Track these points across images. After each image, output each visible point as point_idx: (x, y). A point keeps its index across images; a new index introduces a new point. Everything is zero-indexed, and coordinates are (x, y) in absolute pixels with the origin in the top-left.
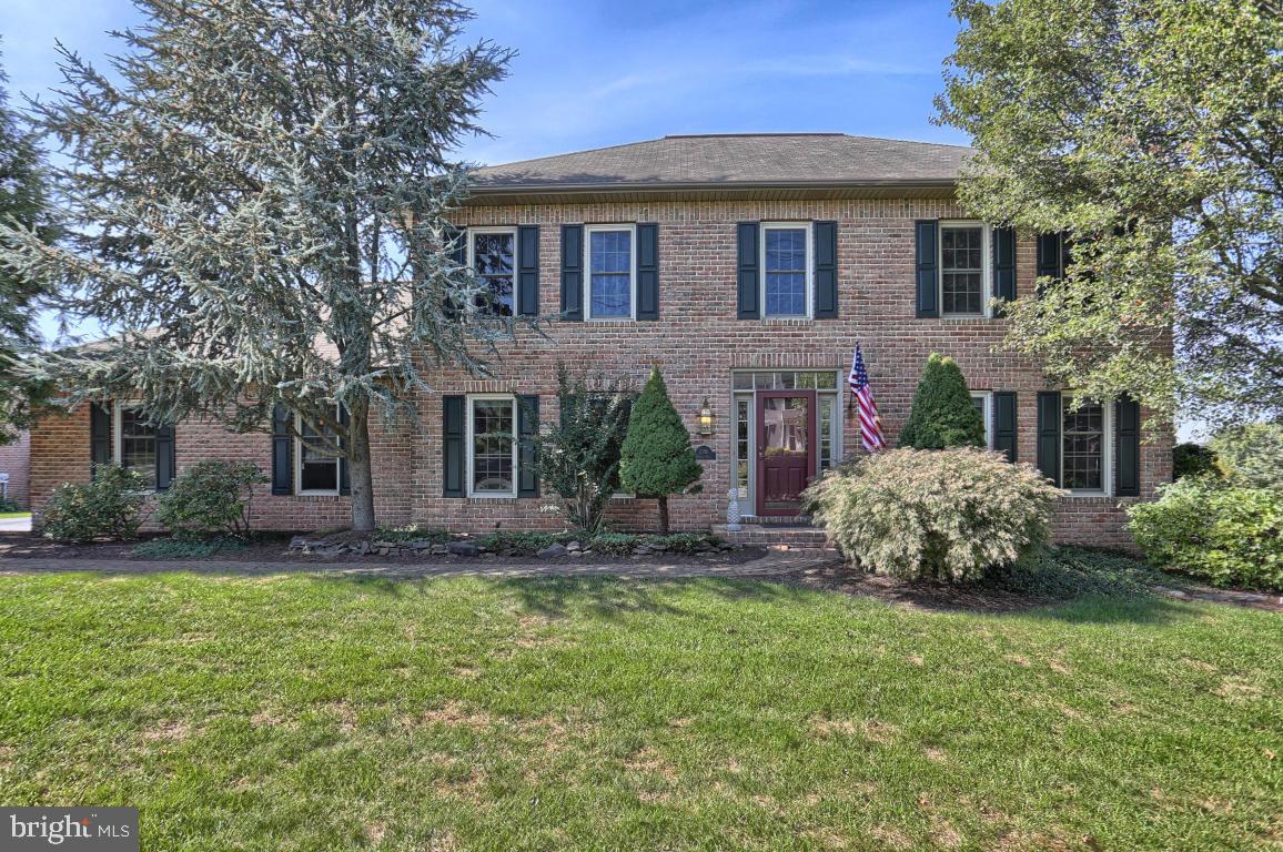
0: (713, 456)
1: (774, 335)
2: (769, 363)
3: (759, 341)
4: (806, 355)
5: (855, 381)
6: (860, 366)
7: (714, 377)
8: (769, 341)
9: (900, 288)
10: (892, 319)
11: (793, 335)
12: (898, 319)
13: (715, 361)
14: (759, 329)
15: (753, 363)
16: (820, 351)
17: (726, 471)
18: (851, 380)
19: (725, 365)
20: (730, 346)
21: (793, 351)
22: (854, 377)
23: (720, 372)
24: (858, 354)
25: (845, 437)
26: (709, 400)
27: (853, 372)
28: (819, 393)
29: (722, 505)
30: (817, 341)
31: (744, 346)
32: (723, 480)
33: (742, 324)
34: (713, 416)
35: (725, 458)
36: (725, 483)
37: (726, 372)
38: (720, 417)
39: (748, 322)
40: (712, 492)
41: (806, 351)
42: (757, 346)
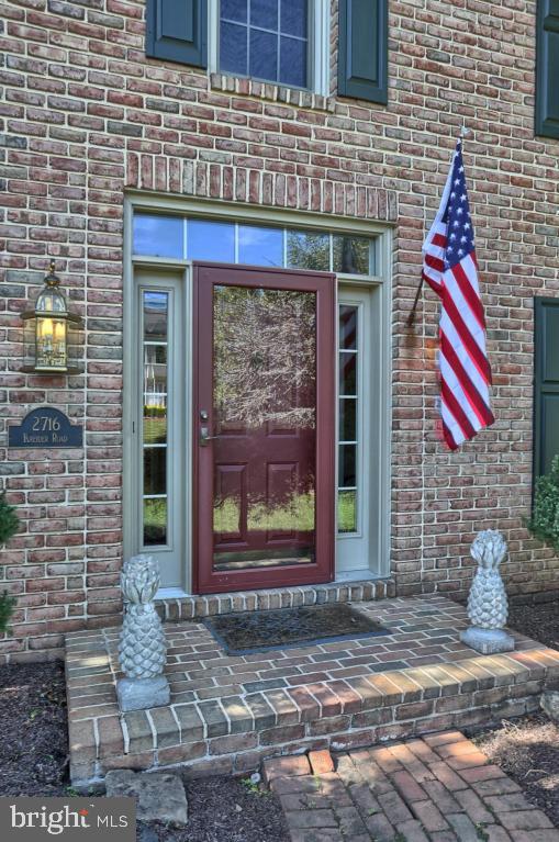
0: (72, 436)
1: (241, 122)
2: (228, 190)
3: (204, 129)
4: (317, 183)
5: (438, 252)
6: (456, 213)
7: (79, 210)
8: (228, 133)
9: (507, 64)
10: (492, 129)
11: (288, 130)
12: (502, 132)
13: (82, 168)
14: (202, 98)
15: (187, 185)
16: (347, 176)
17: (112, 477)
18: (429, 248)
19: (112, 181)
20: (126, 130)
21: (288, 169)
22: (438, 240)
23: (95, 198)
24: (457, 175)
25: (397, 391)
26: (64, 275)
27: (439, 228)
28: (344, 286)
29: (99, 577)
30: (342, 153)
31: (164, 137)
32: (100, 505)
33: (158, 72)
34: (73, 319)
35: (108, 441)
36: (109, 512)
37: (113, 200)
38: (94, 325)
39: (176, 73)
40: (69, 541)
41: (317, 174)
42: (199, 143)
